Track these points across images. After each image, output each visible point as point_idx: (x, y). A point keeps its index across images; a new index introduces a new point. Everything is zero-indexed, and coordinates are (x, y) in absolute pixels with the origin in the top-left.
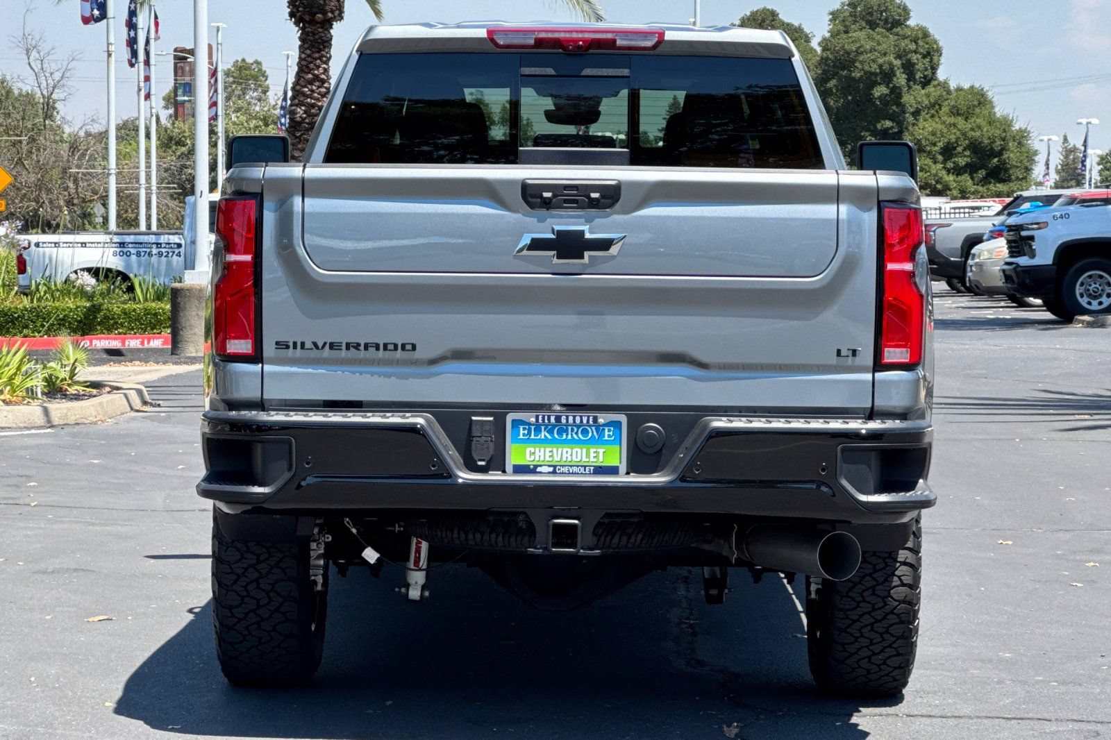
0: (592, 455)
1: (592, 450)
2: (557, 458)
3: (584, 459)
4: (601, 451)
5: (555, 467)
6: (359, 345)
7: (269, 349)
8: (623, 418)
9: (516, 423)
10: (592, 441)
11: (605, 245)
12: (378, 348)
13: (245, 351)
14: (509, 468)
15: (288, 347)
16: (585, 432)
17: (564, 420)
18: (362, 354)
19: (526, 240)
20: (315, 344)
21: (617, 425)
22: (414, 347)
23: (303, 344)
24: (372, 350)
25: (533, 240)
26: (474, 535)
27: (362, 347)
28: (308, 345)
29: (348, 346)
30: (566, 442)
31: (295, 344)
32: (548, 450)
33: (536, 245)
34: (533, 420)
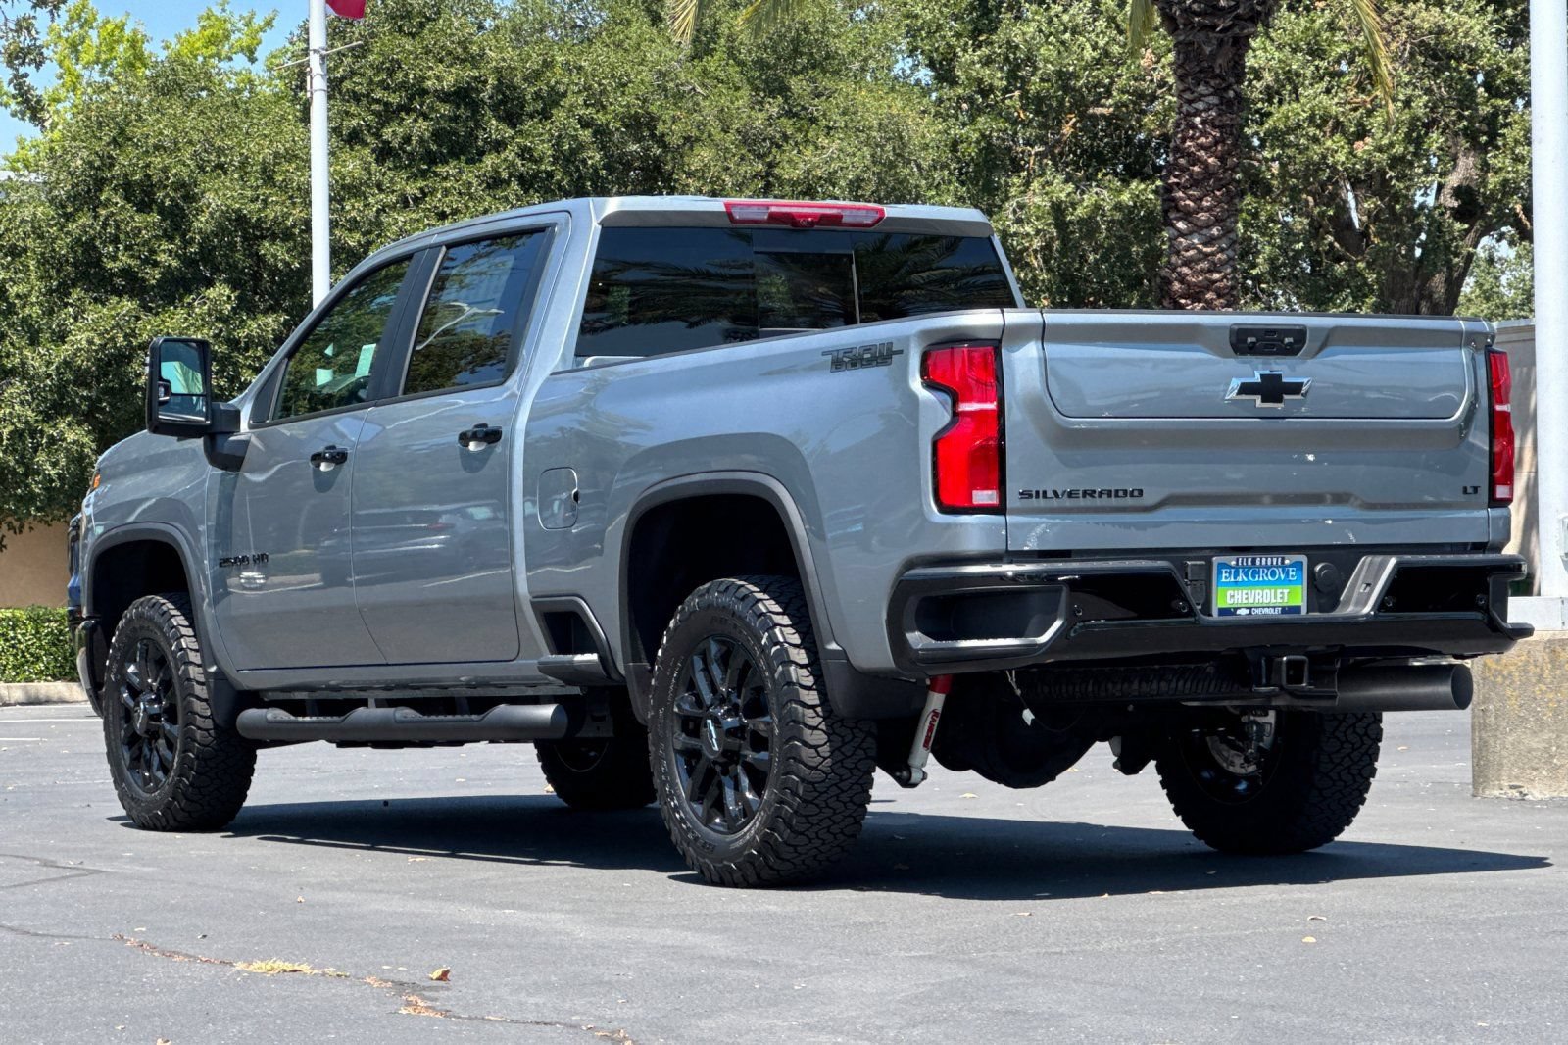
0: (1279, 596)
1: (1279, 591)
2: (1251, 601)
3: (1273, 601)
4: (1286, 591)
5: (1251, 608)
6: (1094, 492)
7: (1013, 500)
8: (1304, 558)
9: (1222, 565)
10: (1279, 583)
11: (1296, 388)
12: (1110, 495)
13: (990, 502)
14: (1215, 612)
15: (1030, 496)
16: (1273, 574)
17: (1258, 563)
18: (1097, 502)
19: (1235, 384)
20: (1055, 493)
21: (1298, 565)
22: (1141, 492)
23: (1045, 493)
24: (1105, 496)
25: (1242, 384)
26: (1140, 684)
27: (1096, 495)
28: (1050, 494)
29: (1085, 493)
30: (1258, 584)
31: (1037, 493)
32: (1244, 592)
33: (1245, 389)
34: (1233, 563)
